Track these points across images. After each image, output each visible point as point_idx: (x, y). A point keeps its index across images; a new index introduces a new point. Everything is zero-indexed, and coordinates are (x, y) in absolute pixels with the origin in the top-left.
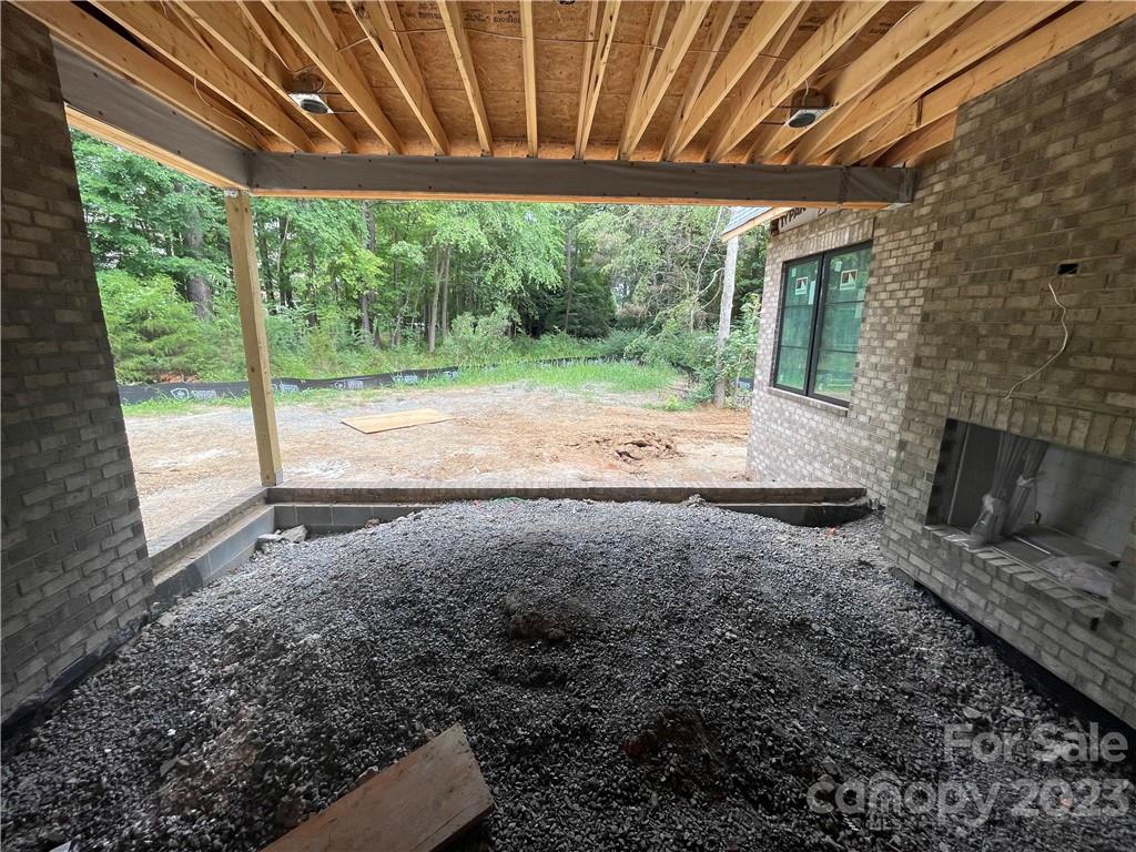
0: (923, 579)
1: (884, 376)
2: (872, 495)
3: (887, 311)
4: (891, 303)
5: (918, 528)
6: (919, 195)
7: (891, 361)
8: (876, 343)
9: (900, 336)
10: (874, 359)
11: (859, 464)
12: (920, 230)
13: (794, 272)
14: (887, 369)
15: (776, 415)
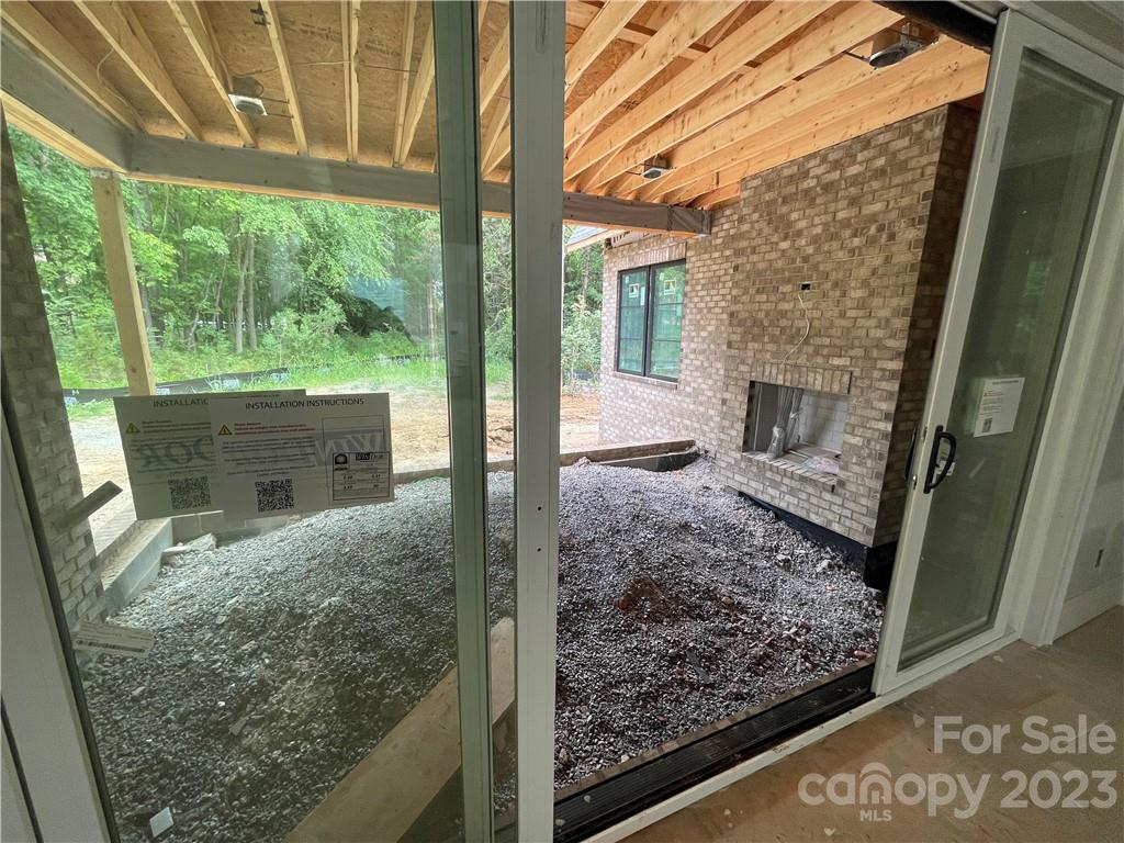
0: (744, 489)
1: (701, 358)
2: (699, 444)
3: (700, 311)
4: (702, 305)
5: (738, 456)
6: (715, 230)
7: (706, 346)
8: (694, 334)
10: (693, 346)
11: (688, 422)
12: (717, 254)
13: (627, 279)
14: (702, 352)
15: (621, 394)
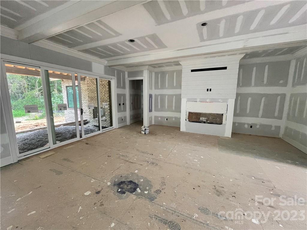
0: (95, 125)
2: (88, 120)
5: (93, 119)
6: (85, 81)
9: (87, 98)
12: (86, 85)
13: (68, 88)
